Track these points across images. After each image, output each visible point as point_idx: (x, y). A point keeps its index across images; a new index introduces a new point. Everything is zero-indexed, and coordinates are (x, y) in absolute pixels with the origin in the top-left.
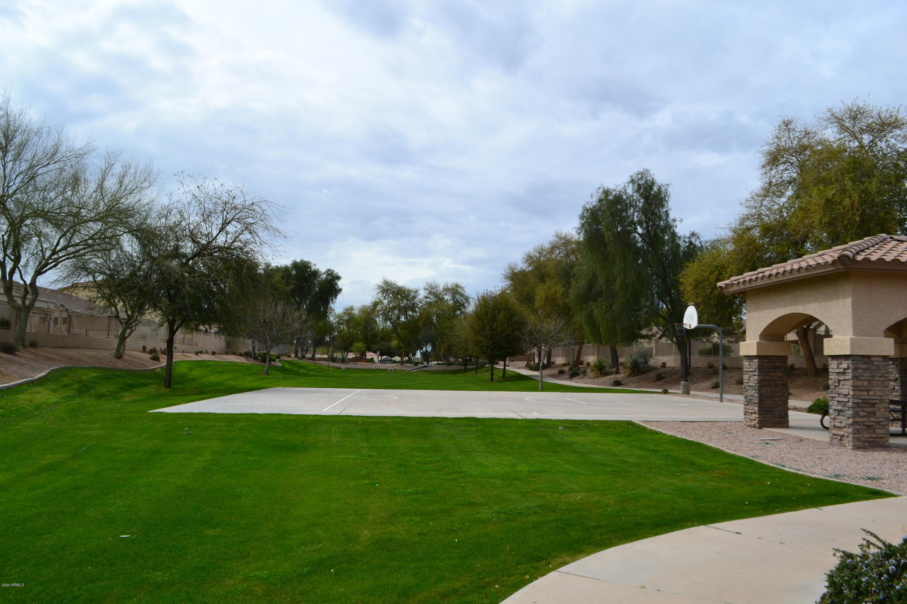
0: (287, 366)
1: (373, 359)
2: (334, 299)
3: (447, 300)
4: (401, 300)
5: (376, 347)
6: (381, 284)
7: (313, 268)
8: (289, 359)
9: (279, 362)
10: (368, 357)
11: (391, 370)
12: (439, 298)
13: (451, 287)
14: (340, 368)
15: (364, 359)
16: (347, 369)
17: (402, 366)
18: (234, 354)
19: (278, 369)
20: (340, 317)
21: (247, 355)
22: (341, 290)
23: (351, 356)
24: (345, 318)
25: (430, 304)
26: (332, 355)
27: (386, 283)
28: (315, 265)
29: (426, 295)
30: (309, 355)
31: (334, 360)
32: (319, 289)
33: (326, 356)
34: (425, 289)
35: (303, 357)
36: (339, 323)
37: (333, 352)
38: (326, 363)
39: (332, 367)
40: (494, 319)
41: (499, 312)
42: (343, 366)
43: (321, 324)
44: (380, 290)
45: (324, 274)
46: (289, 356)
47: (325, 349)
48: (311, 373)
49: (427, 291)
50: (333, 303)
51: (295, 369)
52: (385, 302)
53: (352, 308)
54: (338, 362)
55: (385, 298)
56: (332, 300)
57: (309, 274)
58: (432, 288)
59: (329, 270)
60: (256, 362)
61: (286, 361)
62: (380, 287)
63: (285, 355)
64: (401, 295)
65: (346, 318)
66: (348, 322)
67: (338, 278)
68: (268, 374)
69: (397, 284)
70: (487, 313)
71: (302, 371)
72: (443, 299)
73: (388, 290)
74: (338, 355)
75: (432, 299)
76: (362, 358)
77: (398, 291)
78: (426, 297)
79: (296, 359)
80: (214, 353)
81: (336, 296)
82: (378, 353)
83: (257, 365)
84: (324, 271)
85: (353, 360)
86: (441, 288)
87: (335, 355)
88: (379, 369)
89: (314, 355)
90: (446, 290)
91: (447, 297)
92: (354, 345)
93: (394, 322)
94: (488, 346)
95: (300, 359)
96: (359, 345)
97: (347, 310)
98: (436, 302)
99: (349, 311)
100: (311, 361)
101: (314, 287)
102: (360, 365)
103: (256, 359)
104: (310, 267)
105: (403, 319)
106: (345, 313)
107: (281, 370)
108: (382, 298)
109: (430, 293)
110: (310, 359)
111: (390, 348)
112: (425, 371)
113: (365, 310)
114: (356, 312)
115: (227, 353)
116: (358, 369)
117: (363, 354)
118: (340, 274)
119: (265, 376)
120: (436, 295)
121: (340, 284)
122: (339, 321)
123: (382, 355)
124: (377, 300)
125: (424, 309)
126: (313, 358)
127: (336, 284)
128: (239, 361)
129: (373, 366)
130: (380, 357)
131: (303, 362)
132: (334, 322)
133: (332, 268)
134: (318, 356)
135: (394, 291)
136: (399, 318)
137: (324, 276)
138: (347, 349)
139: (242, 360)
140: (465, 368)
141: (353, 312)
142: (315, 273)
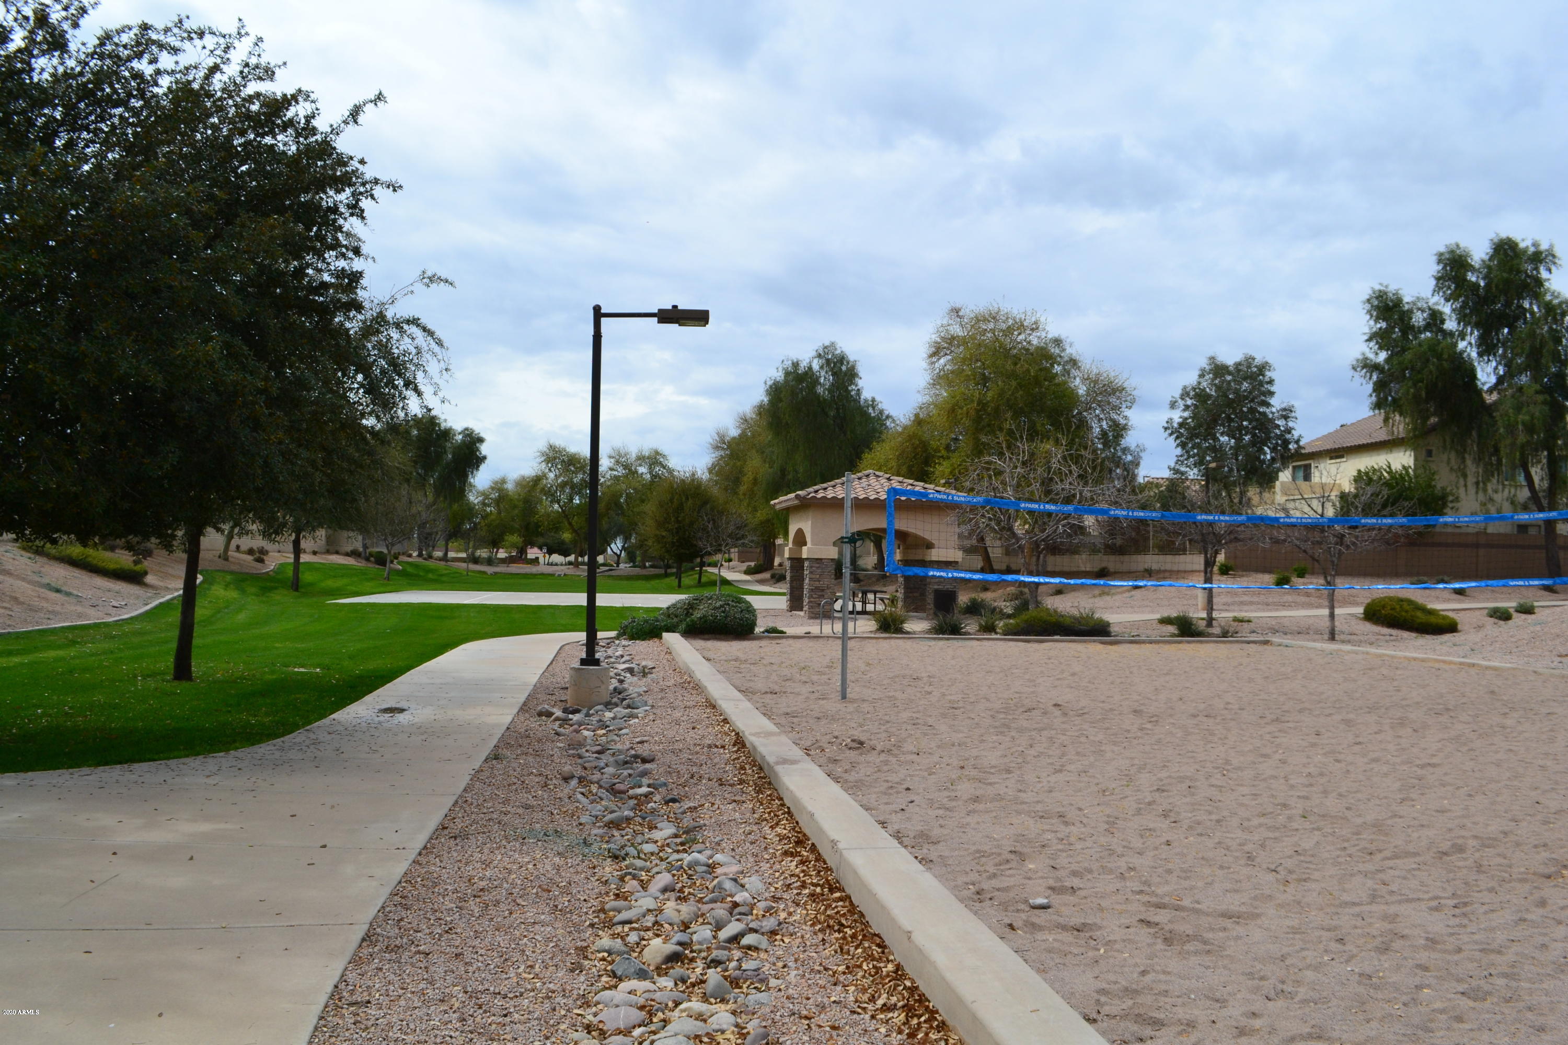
0: (410, 570)
1: (537, 558)
2: (475, 472)
3: (642, 474)
4: (575, 473)
5: (541, 540)
6: (545, 449)
7: (443, 425)
8: (410, 560)
9: (399, 563)
10: (530, 556)
11: (559, 575)
12: (631, 472)
13: (647, 454)
14: (484, 573)
15: (523, 560)
16: (496, 573)
17: (575, 569)
18: (337, 553)
19: (398, 572)
20: (485, 495)
21: (354, 554)
22: (485, 458)
23: (502, 554)
24: (493, 496)
25: (616, 478)
26: (473, 553)
27: (552, 447)
28: (445, 421)
29: (611, 465)
30: (438, 554)
31: (476, 561)
32: (453, 457)
33: (464, 555)
34: (610, 457)
35: (430, 557)
36: (484, 504)
37: (476, 548)
38: (464, 565)
39: (474, 571)
40: (680, 508)
41: (687, 499)
42: (490, 570)
43: (456, 507)
44: (543, 459)
45: (460, 434)
46: (410, 556)
47: (461, 542)
48: (444, 579)
49: (612, 460)
50: (474, 477)
51: (421, 574)
52: (552, 475)
53: (503, 481)
54: (482, 564)
55: (550, 470)
56: (472, 473)
57: (437, 435)
58: (620, 455)
59: (467, 429)
60: (370, 565)
61: (408, 563)
62: (543, 454)
63: (403, 554)
64: (574, 465)
65: (495, 495)
66: (498, 501)
67: (481, 440)
68: (388, 580)
69: (568, 450)
70: (671, 500)
71: (430, 576)
72: (636, 472)
73: (555, 458)
74: (483, 553)
75: (621, 471)
76: (521, 557)
77: (569, 460)
78: (611, 469)
79: (420, 560)
80: (315, 553)
81: (478, 467)
82: (545, 550)
83: (373, 568)
84: (460, 430)
85: (503, 561)
86: (634, 456)
87: (478, 553)
88: (542, 574)
89: (446, 554)
90: (641, 458)
91: (642, 470)
92: (506, 538)
93: (564, 505)
94: (673, 543)
95: (425, 559)
96: (514, 538)
97: (496, 483)
98: (626, 476)
99: (499, 485)
100: (443, 563)
101: (445, 452)
102: (515, 568)
103: (367, 559)
104: (439, 425)
105: (577, 501)
106: (492, 488)
107: (403, 574)
108: (547, 470)
109: (618, 462)
110: (440, 559)
111: (563, 542)
112: (609, 576)
113: (524, 483)
114: (510, 486)
115: (328, 552)
116: (511, 574)
117: (522, 551)
118: (483, 435)
119: (386, 582)
120: (626, 466)
121: (484, 449)
122: (484, 500)
123: (550, 552)
124: (540, 473)
125: (608, 487)
126: (445, 558)
127: (478, 450)
128: (346, 563)
129: (534, 569)
130: (547, 556)
131: (431, 564)
132: (476, 502)
133: (471, 427)
134: (451, 554)
135: (563, 461)
136: (571, 499)
137: (461, 437)
138: (495, 543)
139: (350, 561)
140: (666, 572)
141: (505, 486)
142: (447, 434)
